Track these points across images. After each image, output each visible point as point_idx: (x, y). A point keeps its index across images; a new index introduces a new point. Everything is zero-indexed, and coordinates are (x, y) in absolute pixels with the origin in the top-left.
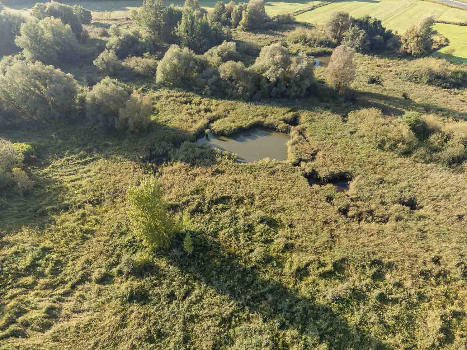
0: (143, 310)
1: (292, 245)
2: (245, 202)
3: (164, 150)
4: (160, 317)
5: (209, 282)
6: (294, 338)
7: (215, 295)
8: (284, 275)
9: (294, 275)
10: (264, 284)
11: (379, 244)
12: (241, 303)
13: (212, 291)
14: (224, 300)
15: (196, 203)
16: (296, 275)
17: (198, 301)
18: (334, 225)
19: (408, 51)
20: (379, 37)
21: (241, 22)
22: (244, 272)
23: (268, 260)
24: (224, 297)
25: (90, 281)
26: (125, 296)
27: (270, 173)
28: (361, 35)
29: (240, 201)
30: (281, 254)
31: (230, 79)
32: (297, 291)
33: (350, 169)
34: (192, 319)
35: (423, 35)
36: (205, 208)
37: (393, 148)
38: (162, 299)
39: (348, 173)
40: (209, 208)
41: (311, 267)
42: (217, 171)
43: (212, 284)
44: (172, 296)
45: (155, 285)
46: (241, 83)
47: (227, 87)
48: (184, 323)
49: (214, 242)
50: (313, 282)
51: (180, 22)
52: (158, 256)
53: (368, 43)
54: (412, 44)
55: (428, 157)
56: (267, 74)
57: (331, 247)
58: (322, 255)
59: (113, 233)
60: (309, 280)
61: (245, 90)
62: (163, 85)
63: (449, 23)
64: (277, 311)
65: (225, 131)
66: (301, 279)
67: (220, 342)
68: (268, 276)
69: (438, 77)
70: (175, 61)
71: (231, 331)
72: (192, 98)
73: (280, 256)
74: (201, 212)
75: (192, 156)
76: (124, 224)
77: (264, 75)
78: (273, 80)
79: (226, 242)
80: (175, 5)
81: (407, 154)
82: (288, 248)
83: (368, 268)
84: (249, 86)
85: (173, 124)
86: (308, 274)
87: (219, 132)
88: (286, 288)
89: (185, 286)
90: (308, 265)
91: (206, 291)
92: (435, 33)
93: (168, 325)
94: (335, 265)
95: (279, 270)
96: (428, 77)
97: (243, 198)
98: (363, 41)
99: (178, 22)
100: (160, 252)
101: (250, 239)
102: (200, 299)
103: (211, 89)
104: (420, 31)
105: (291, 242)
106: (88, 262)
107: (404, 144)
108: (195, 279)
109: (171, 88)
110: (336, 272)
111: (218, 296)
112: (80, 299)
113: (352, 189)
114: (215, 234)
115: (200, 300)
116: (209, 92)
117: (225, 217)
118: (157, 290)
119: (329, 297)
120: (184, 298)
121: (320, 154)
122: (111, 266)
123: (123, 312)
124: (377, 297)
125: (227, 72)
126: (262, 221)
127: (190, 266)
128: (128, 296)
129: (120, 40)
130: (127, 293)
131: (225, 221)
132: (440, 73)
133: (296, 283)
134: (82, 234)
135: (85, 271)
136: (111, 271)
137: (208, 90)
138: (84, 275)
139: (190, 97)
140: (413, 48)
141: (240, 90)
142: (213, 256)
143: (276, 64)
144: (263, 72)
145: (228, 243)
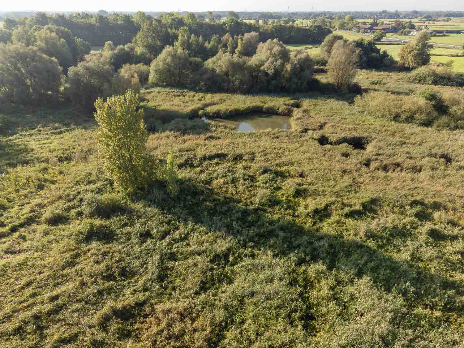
0: (104, 248)
1: (305, 190)
2: (245, 158)
4: (128, 254)
5: (198, 220)
6: (319, 273)
7: (207, 233)
8: (298, 216)
9: (311, 214)
10: (272, 223)
11: (416, 188)
12: (242, 238)
13: (201, 229)
14: (217, 237)
15: (185, 158)
16: (314, 216)
17: (181, 239)
19: (406, 65)
20: (375, 54)
21: (237, 49)
22: (246, 213)
23: (274, 202)
24: (218, 233)
27: (273, 138)
28: (357, 52)
29: (238, 158)
30: (292, 199)
31: (227, 74)
32: (317, 230)
33: (365, 135)
34: (173, 257)
35: (419, 49)
36: (196, 163)
37: (410, 119)
38: (133, 238)
39: (364, 138)
40: (201, 163)
41: (333, 207)
42: (211, 138)
43: (202, 223)
44: (146, 235)
45: (126, 225)
46: (237, 76)
48: (162, 261)
49: (209, 189)
50: (338, 222)
51: (177, 41)
52: (133, 201)
56: (265, 67)
58: (345, 198)
60: (333, 219)
62: (156, 85)
64: (292, 248)
66: (321, 220)
67: (213, 280)
68: (276, 217)
69: (442, 78)
70: (169, 60)
71: (228, 268)
73: (290, 200)
74: (192, 166)
77: (261, 68)
81: (428, 124)
82: (299, 193)
83: (408, 208)
84: (247, 79)
85: (163, 108)
86: (329, 215)
87: (214, 113)
88: (302, 228)
89: (166, 226)
90: (328, 205)
91: (193, 230)
93: (137, 262)
94: (363, 205)
95: (291, 212)
99: (175, 40)
100: (135, 197)
103: (206, 85)
104: (417, 46)
105: (302, 187)
106: (40, 205)
108: (179, 219)
109: (164, 87)
110: (367, 212)
111: (210, 234)
112: (18, 240)
113: (370, 148)
114: (209, 182)
115: (186, 238)
118: (127, 229)
119: (362, 234)
120: (163, 238)
121: (327, 125)
124: (428, 233)
126: (265, 171)
127: (175, 207)
128: (86, 233)
129: (114, 53)
130: (85, 230)
131: (220, 172)
132: (445, 75)
133: (315, 224)
134: (39, 182)
135: (34, 213)
136: (68, 214)
137: (202, 86)
138: (31, 217)
139: (184, 93)
140: (410, 62)
141: (237, 83)
142: (205, 200)
143: (274, 56)
144: (261, 66)
145: (224, 189)
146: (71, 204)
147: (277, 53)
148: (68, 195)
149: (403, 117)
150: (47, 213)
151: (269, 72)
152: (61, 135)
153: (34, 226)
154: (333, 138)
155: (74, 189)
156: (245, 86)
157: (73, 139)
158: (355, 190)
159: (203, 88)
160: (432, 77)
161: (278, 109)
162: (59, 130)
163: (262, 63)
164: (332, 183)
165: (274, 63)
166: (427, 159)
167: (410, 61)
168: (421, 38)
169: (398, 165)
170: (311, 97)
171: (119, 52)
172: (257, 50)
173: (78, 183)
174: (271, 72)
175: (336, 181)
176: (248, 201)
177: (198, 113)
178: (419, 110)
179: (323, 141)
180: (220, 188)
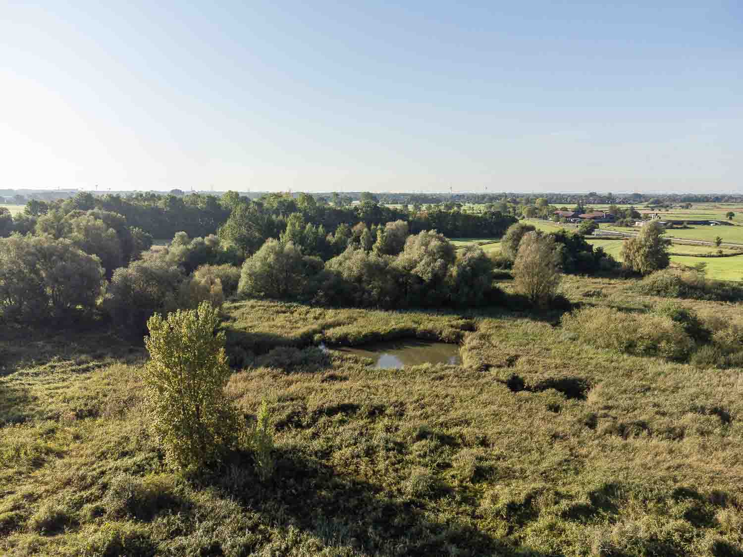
1: (492, 469)
2: (388, 412)
5: (305, 525)
7: (320, 549)
8: (481, 517)
9: (504, 513)
10: (436, 528)
13: (311, 540)
15: (288, 411)
16: (509, 516)
19: (635, 269)
22: (390, 510)
23: (438, 491)
25: (23, 530)
29: (376, 412)
30: (469, 485)
31: (359, 279)
33: (583, 375)
35: (651, 245)
36: (305, 421)
39: (580, 379)
41: (541, 500)
42: (333, 378)
43: (312, 528)
46: (376, 283)
47: (355, 289)
49: (326, 467)
50: (551, 527)
51: (284, 232)
52: (195, 487)
53: (571, 259)
56: (419, 268)
59: (103, 453)
61: (383, 292)
62: (248, 296)
65: (349, 336)
66: (521, 524)
68: (443, 517)
69: (693, 287)
72: (295, 309)
73: (466, 488)
74: (299, 425)
77: (413, 272)
81: (682, 358)
82: (481, 474)
83: (670, 502)
84: (390, 285)
86: (533, 515)
87: (338, 340)
88: (489, 538)
90: (529, 498)
94: (591, 495)
95: (469, 508)
97: (383, 406)
99: (282, 231)
100: (198, 481)
101: (399, 462)
103: (326, 295)
105: (485, 464)
106: (31, 498)
107: (668, 342)
109: (261, 298)
110: (600, 510)
111: (326, 550)
114: (326, 453)
118: (179, 541)
121: (522, 360)
124: (711, 550)
126: (422, 435)
127: (266, 499)
128: (104, 549)
129: (188, 249)
130: (104, 543)
131: (347, 435)
132: (696, 283)
133: (511, 531)
134: (37, 454)
135: (18, 512)
136: (78, 513)
137: (322, 297)
138: (11, 518)
139: (292, 308)
140: (640, 264)
141: (374, 292)
142: (319, 487)
143: (431, 254)
144: (412, 268)
145: (352, 467)
146: (85, 494)
147: (435, 251)
148: (83, 478)
149: (641, 347)
150: (41, 512)
151: (425, 278)
152: (88, 375)
153: (14, 536)
154: (532, 379)
155: (95, 466)
156: (388, 298)
157: (106, 381)
158: (575, 469)
159: (323, 300)
160: (677, 287)
161: (441, 333)
162: (85, 366)
163: (413, 264)
164: (535, 456)
165: (432, 265)
166: (690, 415)
167: (639, 262)
168: (652, 231)
169: (643, 425)
170: (492, 315)
171: (195, 248)
172: (405, 246)
173: (103, 456)
174: (427, 277)
175: (542, 453)
176: (394, 488)
177: (313, 337)
178: (665, 336)
179: (515, 384)
180: (346, 465)
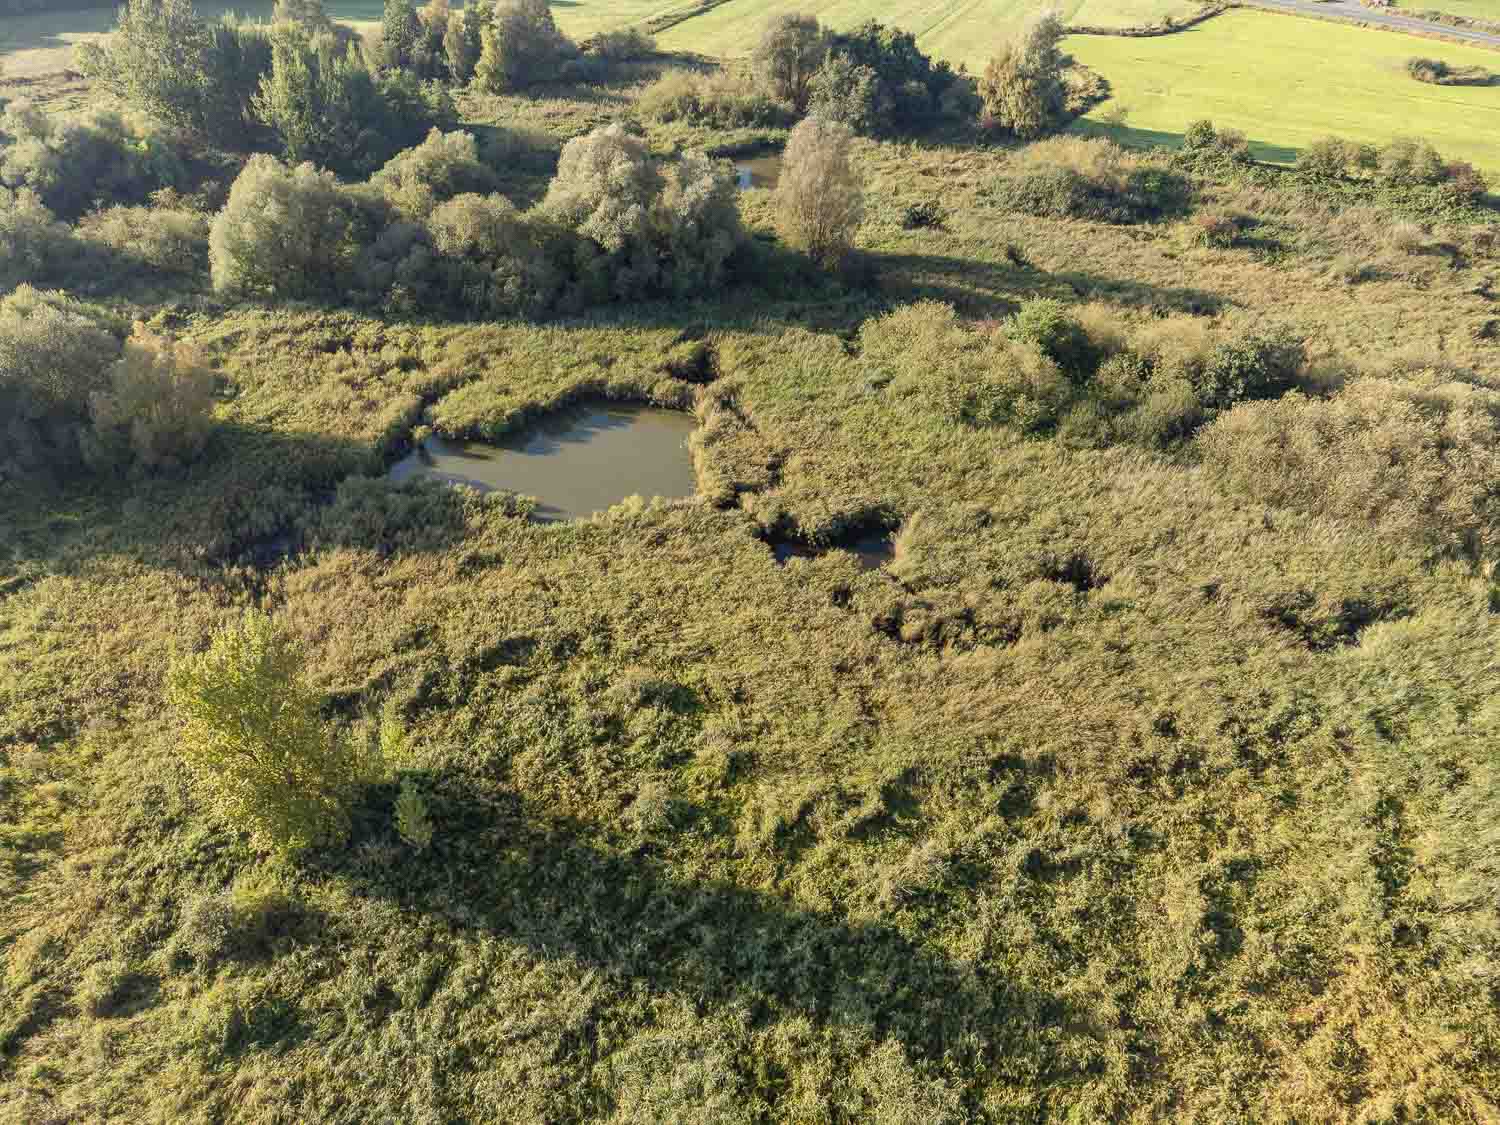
0: (287, 1071)
1: (752, 757)
2: (585, 646)
3: (277, 517)
4: (352, 1077)
5: (503, 928)
6: (799, 1043)
7: (531, 965)
8: (740, 855)
9: (770, 846)
10: (683, 895)
11: (1005, 708)
12: (617, 971)
13: (516, 953)
14: (560, 976)
15: (417, 678)
16: (777, 850)
17: (475, 997)
18: (866, 672)
19: (1004, 121)
20: (914, 84)
21: (479, 63)
22: (615, 872)
23: (682, 817)
24: (560, 965)
25: (72, 1013)
26: (213, 1038)
27: (650, 543)
28: (863, 81)
29: (566, 648)
30: (721, 793)
31: (473, 251)
32: (787, 896)
33: (889, 496)
34: (463, 1060)
35: (1036, 70)
36: (453, 691)
37: (1002, 415)
38: (351, 1017)
39: (885, 508)
40: (467, 686)
41: (818, 814)
42: (476, 562)
44: (382, 1001)
45: (319, 975)
46: (510, 263)
47: (467, 278)
48: (439, 1077)
49: (507, 796)
50: (832, 858)
52: (313, 877)
53: (887, 104)
54: (1012, 100)
55: (1104, 429)
56: (591, 225)
57: (867, 740)
58: (845, 770)
59: (132, 831)
60: (819, 853)
61: (528, 285)
62: (241, 296)
63: (1102, 32)
64: (736, 972)
65: (482, 425)
66: (795, 858)
67: (569, 1113)
68: (690, 869)
69: (1095, 192)
70: (272, 211)
71: (599, 1068)
72: (352, 329)
73: (718, 799)
74: (442, 702)
75: (380, 524)
76: (170, 789)
77: (581, 230)
78: (612, 243)
79: (537, 787)
80: (240, 17)
81: (1043, 427)
82: (740, 767)
83: (984, 786)
84: (539, 268)
85: (295, 425)
86: (811, 838)
87: (461, 432)
88: (752, 895)
89: (423, 958)
90: (807, 809)
91: (496, 960)
92: (1069, 62)
93: (384, 1097)
94: (887, 794)
95: (720, 843)
96: (1068, 194)
97: (575, 635)
98: (872, 99)
100: (315, 863)
101: (618, 765)
102: (480, 987)
103: (411, 292)
104: (1028, 61)
105: (745, 747)
106: (54, 948)
107: (1031, 399)
108: (455, 927)
109: (272, 303)
110: (896, 816)
111: (539, 967)
112: (41, 1084)
113: (904, 557)
114: (500, 768)
115: (482, 991)
116: (406, 305)
117: (524, 708)
118: (327, 991)
119: (884, 895)
120: (425, 999)
121: (794, 462)
122: (145, 944)
123: (214, 1095)
124: (1020, 867)
125: (459, 230)
126: (647, 700)
128: (225, 1035)
130: (221, 1027)
133: (780, 872)
135: (46, 981)
136: (146, 963)
137: (402, 296)
138: (42, 995)
140: (1014, 113)
141: (510, 287)
142: (504, 842)
143: (615, 193)
144: (578, 221)
146: (140, 923)
147: (623, 183)
148: (123, 896)
150: (90, 988)
151: (607, 244)
153: (62, 1029)
154: (811, 519)
155: (130, 863)
161: (650, 391)
163: (581, 214)
165: (619, 217)
168: (1040, 37)
169: (968, 617)
170: (741, 324)
172: (560, 164)
175: (823, 712)
176: (616, 824)
177: (411, 435)
